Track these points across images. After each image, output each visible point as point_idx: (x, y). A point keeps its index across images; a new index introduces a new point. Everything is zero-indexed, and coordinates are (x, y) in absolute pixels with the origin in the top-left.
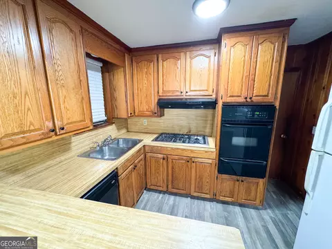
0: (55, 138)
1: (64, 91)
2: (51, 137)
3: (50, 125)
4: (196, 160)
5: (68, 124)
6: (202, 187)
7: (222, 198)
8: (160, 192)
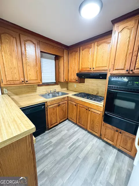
0: (24, 84)
1: (29, 68)
2: (23, 84)
3: (23, 79)
4: (92, 110)
5: (30, 80)
6: (93, 127)
7: (105, 139)
8: (74, 123)
